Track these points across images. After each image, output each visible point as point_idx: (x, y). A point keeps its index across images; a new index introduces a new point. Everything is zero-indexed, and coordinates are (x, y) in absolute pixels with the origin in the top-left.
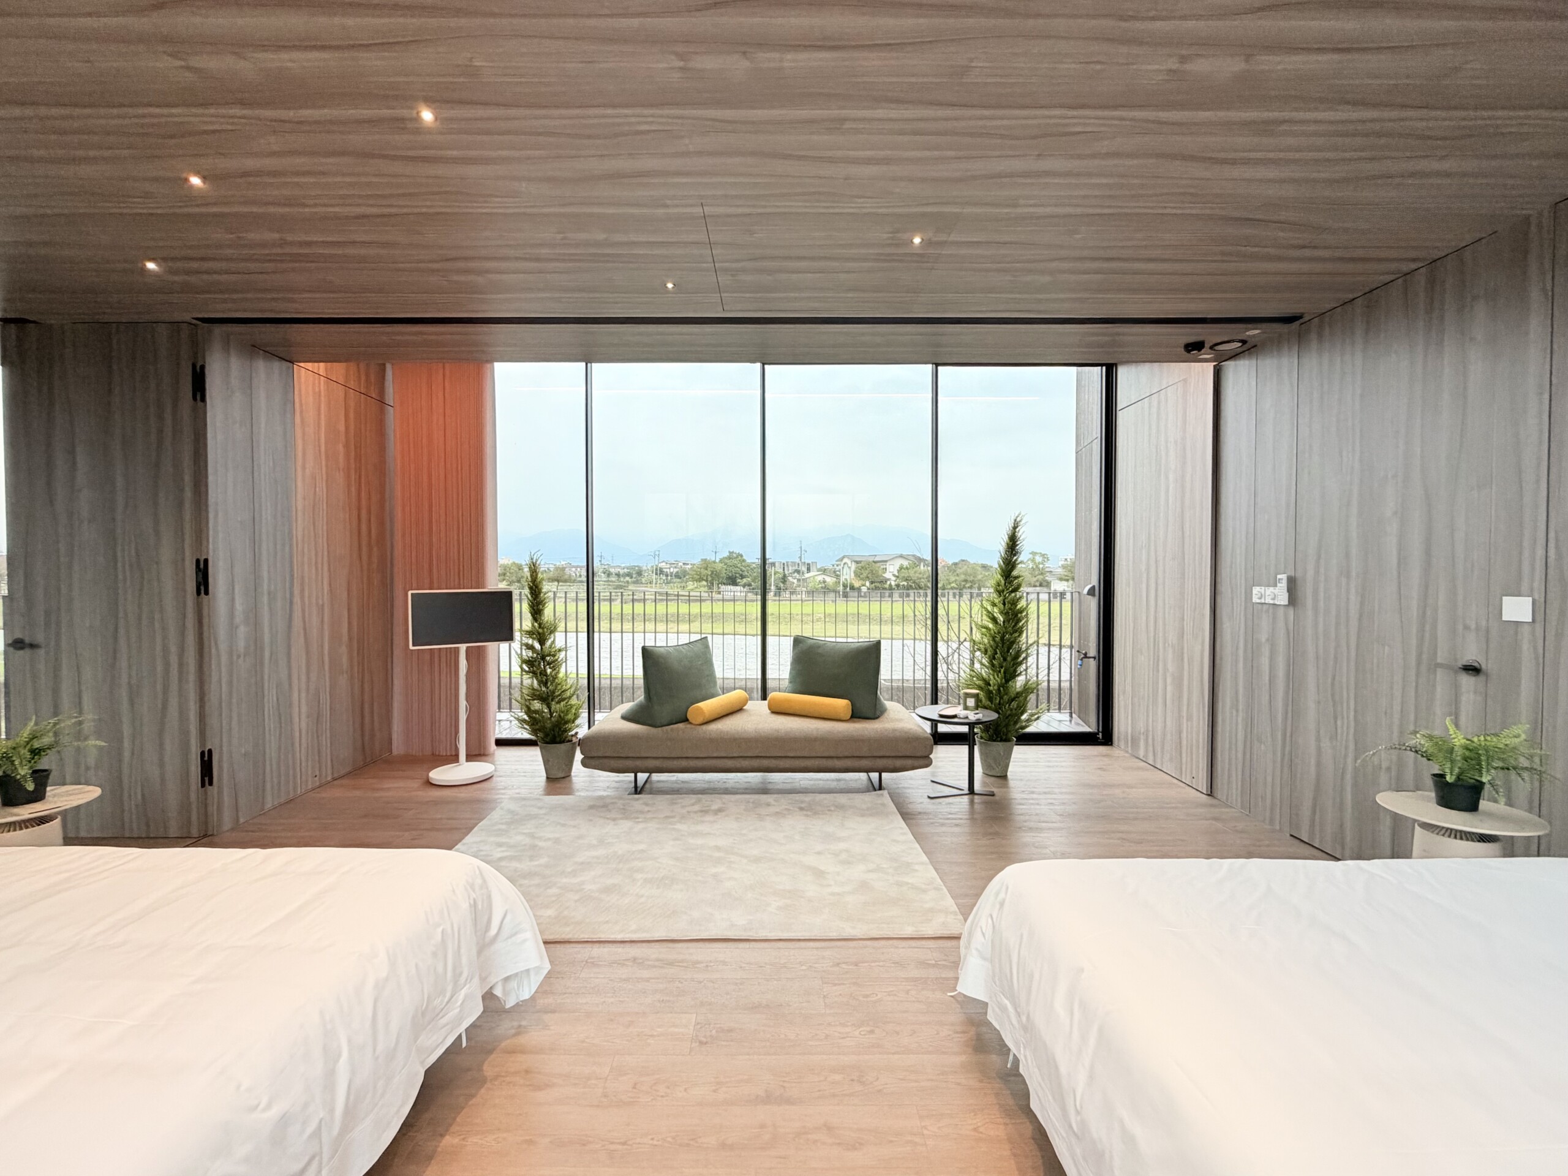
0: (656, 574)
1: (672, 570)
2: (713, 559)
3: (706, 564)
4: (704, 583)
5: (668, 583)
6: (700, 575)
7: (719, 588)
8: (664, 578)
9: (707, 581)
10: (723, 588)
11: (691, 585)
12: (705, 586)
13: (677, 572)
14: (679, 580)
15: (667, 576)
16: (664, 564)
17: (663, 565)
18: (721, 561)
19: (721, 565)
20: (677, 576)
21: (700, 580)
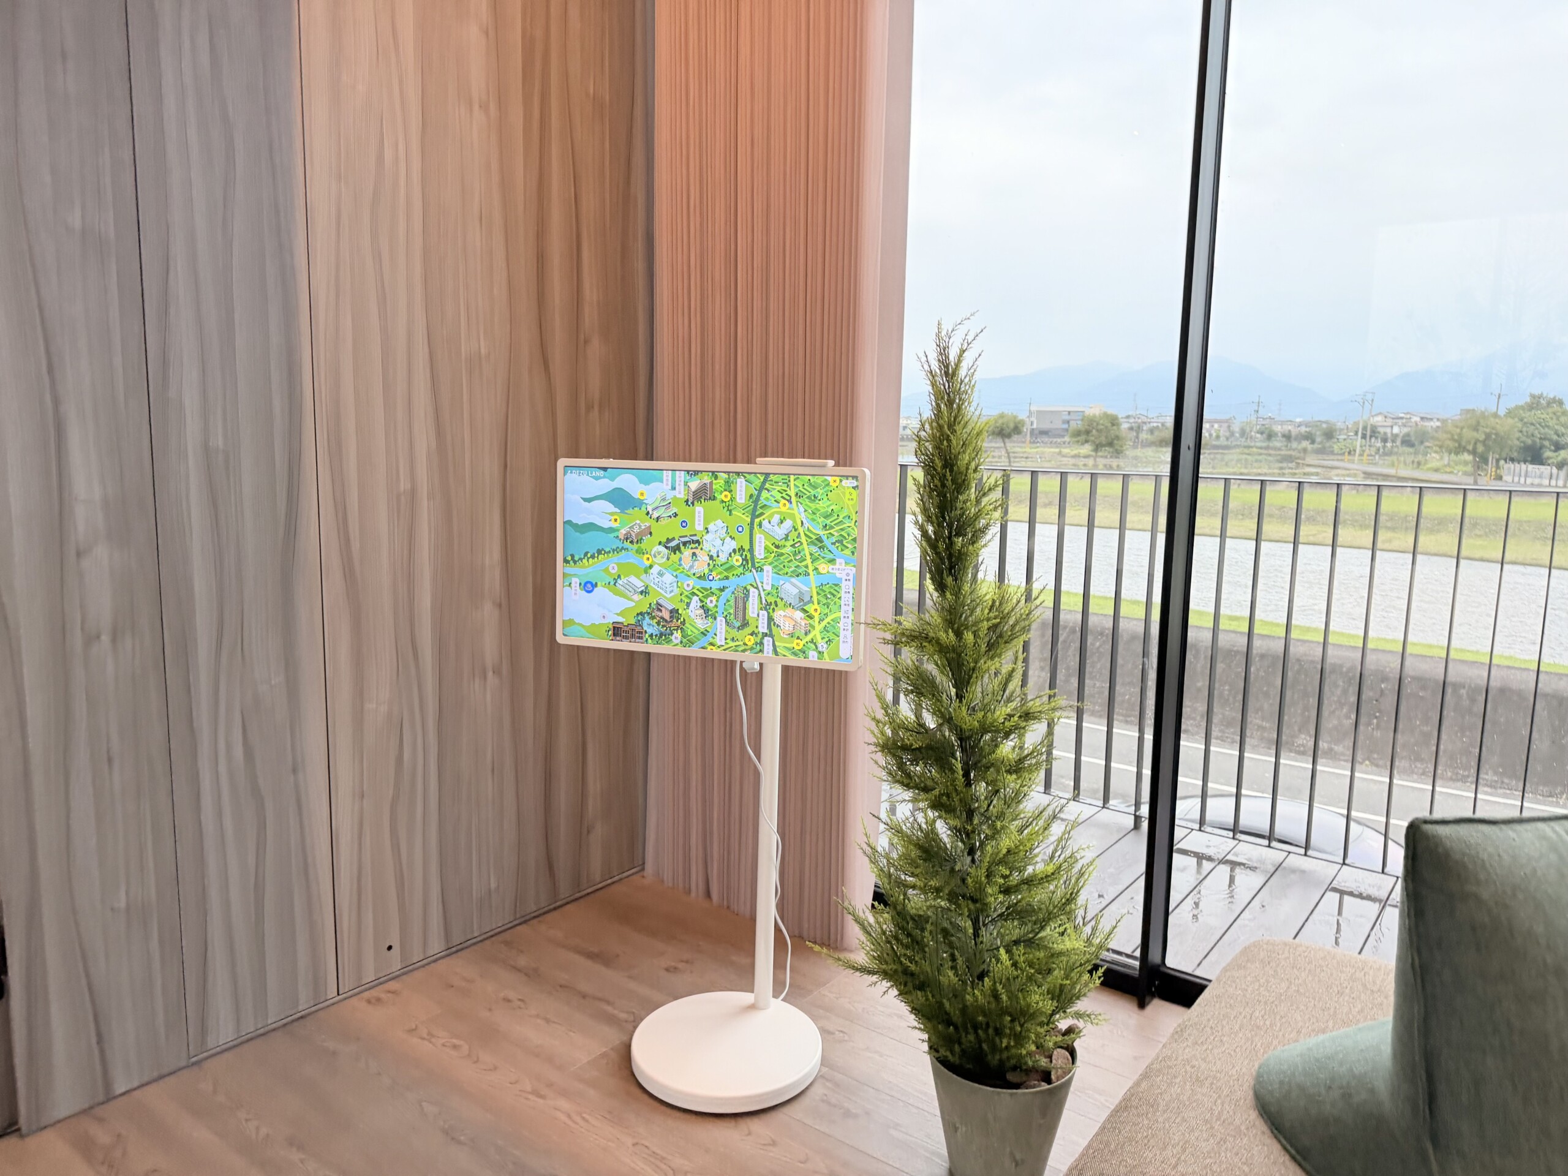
0: (1364, 437)
1: (1396, 430)
2: (1494, 409)
3: (1476, 420)
4: (1468, 457)
5: (1385, 454)
6: (1459, 441)
7: (1498, 467)
8: (1379, 444)
9: (1474, 452)
10: (1507, 467)
11: (1435, 459)
12: (1466, 463)
13: (1408, 435)
14: (1411, 450)
15: (1385, 440)
16: (1379, 418)
17: (1378, 420)
18: (1510, 413)
19: (1510, 421)
20: (1407, 442)
21: (1460, 449)
